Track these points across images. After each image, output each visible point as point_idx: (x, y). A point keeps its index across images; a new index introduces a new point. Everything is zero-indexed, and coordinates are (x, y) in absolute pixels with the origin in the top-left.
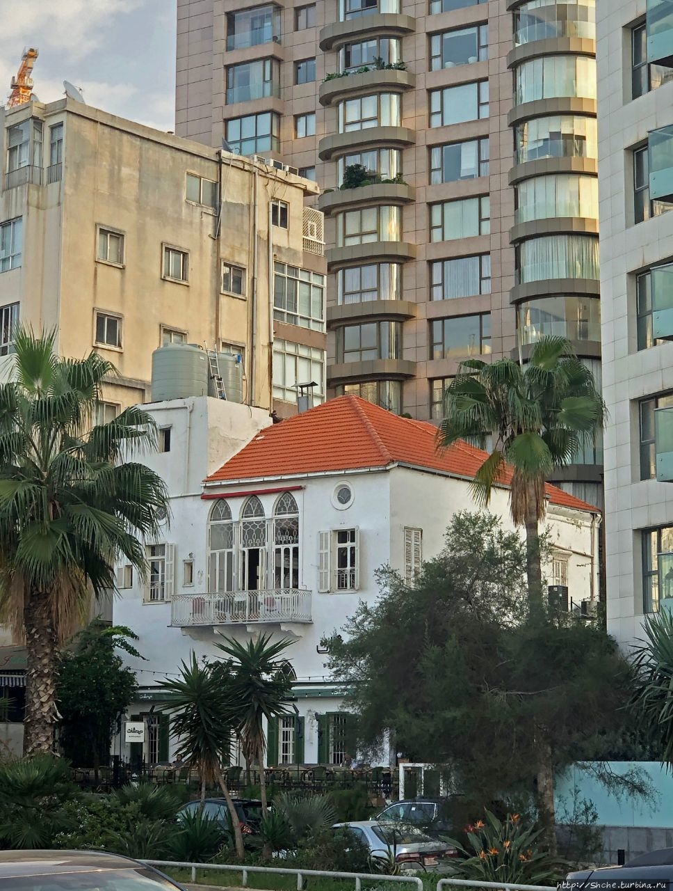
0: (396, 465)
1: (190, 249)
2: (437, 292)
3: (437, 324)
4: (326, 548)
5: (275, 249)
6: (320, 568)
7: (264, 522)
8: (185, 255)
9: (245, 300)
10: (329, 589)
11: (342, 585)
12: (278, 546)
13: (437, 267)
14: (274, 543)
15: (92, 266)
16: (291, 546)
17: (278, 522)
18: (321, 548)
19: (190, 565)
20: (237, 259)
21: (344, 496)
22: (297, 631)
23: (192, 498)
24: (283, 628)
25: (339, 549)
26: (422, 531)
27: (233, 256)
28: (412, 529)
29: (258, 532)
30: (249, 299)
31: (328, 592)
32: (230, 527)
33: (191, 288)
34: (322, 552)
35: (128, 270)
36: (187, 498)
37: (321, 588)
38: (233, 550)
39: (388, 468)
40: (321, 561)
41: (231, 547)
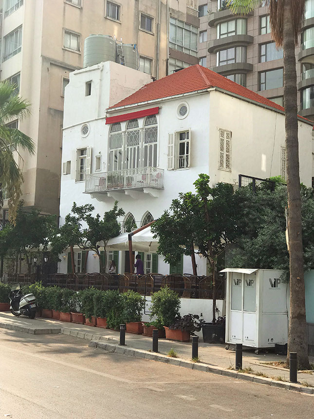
0: (214, 89)
1: (122, 4)
2: (263, 59)
3: (263, 74)
4: (172, 143)
5: (171, 10)
6: (168, 155)
7: (139, 131)
8: (119, 7)
9: (153, 35)
10: (173, 168)
11: (181, 166)
12: (146, 145)
13: (263, 47)
14: (144, 143)
15: (63, 5)
16: (153, 144)
17: (147, 130)
18: (169, 144)
19: (99, 159)
20: (149, 13)
21: (183, 111)
22: (154, 193)
23: (101, 120)
24: (145, 191)
25: (180, 144)
26: (231, 133)
27: (146, 11)
28: (225, 131)
29: (135, 137)
30: (155, 35)
31: (173, 170)
32: (120, 135)
33: (122, 25)
34: (170, 145)
35: (84, 10)
36: (99, 120)
37: (169, 168)
38: (122, 149)
39: (208, 90)
40: (169, 151)
41: (121, 147)
